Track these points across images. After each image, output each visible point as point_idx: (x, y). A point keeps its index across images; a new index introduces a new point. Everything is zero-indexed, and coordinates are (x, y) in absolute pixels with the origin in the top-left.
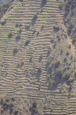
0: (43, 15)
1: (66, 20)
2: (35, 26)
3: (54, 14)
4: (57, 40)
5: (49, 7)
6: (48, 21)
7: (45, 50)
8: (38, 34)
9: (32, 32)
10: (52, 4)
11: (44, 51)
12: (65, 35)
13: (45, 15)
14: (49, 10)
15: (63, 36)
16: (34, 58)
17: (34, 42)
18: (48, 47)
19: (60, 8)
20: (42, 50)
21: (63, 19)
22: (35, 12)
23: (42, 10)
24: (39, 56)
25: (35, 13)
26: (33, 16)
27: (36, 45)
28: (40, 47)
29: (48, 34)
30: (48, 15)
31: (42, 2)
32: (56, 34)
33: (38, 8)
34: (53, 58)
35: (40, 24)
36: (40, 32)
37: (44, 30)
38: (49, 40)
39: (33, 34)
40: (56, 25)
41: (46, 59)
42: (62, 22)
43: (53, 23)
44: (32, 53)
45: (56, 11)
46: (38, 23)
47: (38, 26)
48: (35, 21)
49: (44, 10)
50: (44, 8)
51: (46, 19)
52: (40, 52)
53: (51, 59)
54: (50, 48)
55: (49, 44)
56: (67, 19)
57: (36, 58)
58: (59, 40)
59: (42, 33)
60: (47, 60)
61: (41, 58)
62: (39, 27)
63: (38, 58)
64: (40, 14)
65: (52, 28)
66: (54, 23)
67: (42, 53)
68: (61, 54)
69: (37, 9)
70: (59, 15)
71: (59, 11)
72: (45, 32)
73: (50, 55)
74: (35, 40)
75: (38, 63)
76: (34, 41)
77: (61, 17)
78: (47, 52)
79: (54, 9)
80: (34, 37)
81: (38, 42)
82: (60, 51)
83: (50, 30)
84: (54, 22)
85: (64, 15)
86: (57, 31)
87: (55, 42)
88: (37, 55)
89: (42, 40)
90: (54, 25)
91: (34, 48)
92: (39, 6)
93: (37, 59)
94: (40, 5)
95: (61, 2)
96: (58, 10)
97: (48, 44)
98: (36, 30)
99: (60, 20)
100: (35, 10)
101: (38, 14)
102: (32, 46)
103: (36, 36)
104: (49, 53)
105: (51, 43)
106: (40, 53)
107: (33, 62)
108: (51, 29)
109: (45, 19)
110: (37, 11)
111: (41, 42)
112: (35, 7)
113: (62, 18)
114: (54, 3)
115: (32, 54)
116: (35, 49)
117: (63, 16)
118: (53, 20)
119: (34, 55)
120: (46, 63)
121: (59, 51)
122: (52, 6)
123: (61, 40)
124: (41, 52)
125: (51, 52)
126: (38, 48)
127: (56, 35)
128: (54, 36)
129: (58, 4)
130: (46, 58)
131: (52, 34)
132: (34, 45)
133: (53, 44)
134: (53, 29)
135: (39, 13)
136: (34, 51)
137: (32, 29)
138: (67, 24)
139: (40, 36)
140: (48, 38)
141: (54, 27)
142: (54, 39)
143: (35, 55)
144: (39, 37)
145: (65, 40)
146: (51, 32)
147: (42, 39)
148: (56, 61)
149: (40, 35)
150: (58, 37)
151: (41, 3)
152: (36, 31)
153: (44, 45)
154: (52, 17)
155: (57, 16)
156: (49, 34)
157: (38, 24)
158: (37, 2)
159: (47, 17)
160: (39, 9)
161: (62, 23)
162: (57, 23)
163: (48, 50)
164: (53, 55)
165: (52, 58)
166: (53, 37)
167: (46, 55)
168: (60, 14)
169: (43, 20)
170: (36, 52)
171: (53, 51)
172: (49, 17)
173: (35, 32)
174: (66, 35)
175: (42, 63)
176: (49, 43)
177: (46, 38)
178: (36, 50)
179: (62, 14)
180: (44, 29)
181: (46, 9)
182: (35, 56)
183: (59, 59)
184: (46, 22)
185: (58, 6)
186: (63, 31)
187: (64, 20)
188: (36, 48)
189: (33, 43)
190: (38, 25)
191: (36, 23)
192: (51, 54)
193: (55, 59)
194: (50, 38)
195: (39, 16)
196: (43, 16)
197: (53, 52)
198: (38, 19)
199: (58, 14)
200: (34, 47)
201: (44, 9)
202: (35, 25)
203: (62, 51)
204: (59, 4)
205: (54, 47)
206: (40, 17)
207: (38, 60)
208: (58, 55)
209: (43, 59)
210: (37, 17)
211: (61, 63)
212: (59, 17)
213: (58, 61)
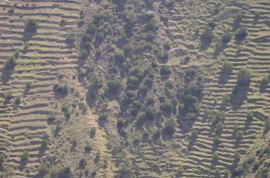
0: (29, 58)
1: (84, 71)
2: (9, 85)
3: (55, 55)
4: (63, 116)
5: (43, 40)
6: (40, 74)
7: (35, 139)
8: (18, 102)
9: (4, 100)
10: (51, 34)
11: (33, 143)
12: (81, 106)
13: (35, 58)
14: (42, 46)
15: (77, 107)
16: (9, 161)
17: (8, 123)
18: (40, 133)
19: (70, 42)
20: (28, 141)
21: (75, 68)
22: (9, 51)
23: (26, 48)
24: (20, 156)
25: (11, 54)
26: (4, 60)
27: (12, 130)
28: (22, 134)
29: (42, 102)
30: (41, 58)
31: (26, 30)
32: (61, 102)
33: (18, 42)
34: (54, 159)
35: (21, 81)
36: (22, 99)
37: (32, 93)
38: (45, 116)
39: (5, 103)
40: (61, 82)
41: (37, 161)
42: (73, 74)
43: (52, 76)
44: (5, 149)
45: (59, 50)
46: (17, 77)
47: (16, 86)
48: (10, 72)
49: (30, 48)
50: (31, 42)
51: (36, 67)
52: (21, 145)
53: (49, 163)
54: (46, 137)
55: (45, 128)
56: (85, 68)
57: (14, 161)
58: (68, 116)
59: (27, 100)
60: (38, 164)
61: (24, 160)
62: (19, 86)
63: (18, 159)
64: (23, 58)
65: (51, 88)
66: (55, 77)
67: (27, 147)
68: (71, 151)
69: (15, 44)
70: (66, 58)
71: (67, 50)
72: (34, 99)
73: (47, 152)
74: (11, 117)
75: (18, 171)
76: (8, 121)
77: (70, 63)
78: (40, 145)
79: (55, 44)
80: (9, 110)
81: (17, 122)
82: (71, 143)
83: (46, 94)
84: (56, 74)
85: (79, 58)
86: (63, 97)
87: (58, 122)
88: (15, 154)
89: (28, 117)
90: (56, 82)
91: (7, 137)
92: (19, 39)
93: (16, 162)
94: (21, 36)
95: (70, 28)
96: (65, 48)
97: (41, 128)
98: (13, 95)
99: (68, 70)
100: (10, 48)
101: (17, 56)
102: (4, 132)
103: (11, 108)
104: (44, 147)
105: (49, 124)
106: (23, 148)
107: (5, 170)
108: (48, 91)
109: (33, 67)
110: (15, 50)
111: (24, 121)
112: (9, 41)
113: (73, 65)
114: (55, 31)
115: (4, 152)
116: (10, 138)
117: (77, 60)
118: (52, 70)
119: (7, 154)
120: (37, 172)
121: (68, 143)
122: (51, 37)
123: (72, 116)
124: (26, 145)
125: (48, 146)
126: (19, 137)
127: (60, 105)
128: (55, 107)
129: (63, 33)
130: (36, 159)
131: (51, 103)
132: (7, 129)
133: (54, 127)
134: (52, 92)
135: (20, 54)
136: (9, 145)
137: (4, 92)
138: (85, 78)
139: (23, 108)
140: (42, 112)
141: (56, 86)
142: (55, 113)
143: (11, 154)
144: (21, 111)
145: (81, 116)
146: (49, 99)
147: (26, 114)
148: (60, 165)
149: (22, 105)
150: (64, 110)
151: (23, 30)
152: (13, 97)
153: (31, 128)
154: (51, 63)
155: (61, 60)
156: (45, 102)
157: (16, 80)
158: (13, 30)
159: (38, 64)
160: (20, 44)
161: (74, 77)
162: (61, 76)
163: (41, 140)
164: (53, 153)
165: (52, 160)
166: (53, 110)
167: (37, 152)
168: (68, 55)
169: (29, 71)
170: (14, 146)
171: (53, 142)
172: (43, 64)
173: (9, 98)
174: (83, 104)
175: (28, 172)
176: (45, 123)
177: (36, 112)
178: (14, 141)
179: (75, 57)
180: (31, 90)
181: (36, 44)
182: (11, 156)
183: (68, 162)
184: (37, 74)
185: (65, 39)
186: (77, 95)
187: (79, 71)
188: (13, 136)
189: (7, 126)
190: (17, 83)
191: (12, 79)
192: (48, 149)
193: (59, 161)
194: (47, 113)
195: (19, 60)
196: (29, 61)
197: (53, 145)
198: (17, 68)
199: (63, 55)
200: (9, 135)
201: (31, 45)
202: (10, 82)
203: (75, 144)
204: (66, 33)
205: (56, 133)
206: (22, 64)
207: (19, 165)
208: (66, 151)
209: (31, 162)
210: (15, 65)
211: (72, 170)
212: (68, 63)
213: (65, 166)
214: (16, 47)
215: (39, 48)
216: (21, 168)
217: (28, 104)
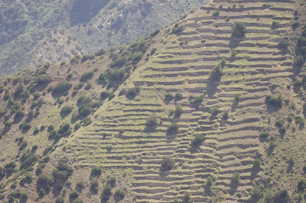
0: (237, 67)
1: (300, 79)
2: (215, 98)
3: (267, 63)
4: (277, 132)
5: (252, 45)
6: (251, 84)
7: (246, 159)
8: (226, 117)
9: (210, 115)
10: (261, 38)
11: (244, 163)
12: (298, 120)
13: (244, 67)
14: (252, 53)
15: (293, 122)
16: (218, 184)
17: (215, 141)
18: (252, 152)
19: (283, 47)
20: (238, 161)
21: (290, 76)
22: (215, 59)
23: (233, 55)
24: (230, 179)
25: (216, 63)
26: (209, 70)
27: (220, 148)
28: (232, 153)
29: (253, 117)
30: (250, 66)
31: (234, 34)
32: (274, 116)
33: (224, 49)
34: (269, 182)
35: (229, 93)
36: (230, 114)
37: (241, 107)
38: (256, 133)
39: (211, 118)
40: (273, 93)
41: (249, 184)
42: (288, 84)
43: (263, 87)
44: (213, 171)
45: (271, 56)
46: (224, 89)
47: (223, 98)
48: (216, 83)
49: (238, 55)
50: (239, 48)
51: (245, 77)
52: (231, 166)
53: (262, 185)
54: (259, 156)
55: (257, 145)
56: (301, 76)
57: (223, 183)
58: (283, 132)
59: (236, 115)
60: (251, 187)
61: (235, 183)
62: (226, 99)
63: (228, 182)
64: (230, 66)
65: (262, 100)
66: (267, 87)
67: (238, 168)
68: (288, 171)
69: (222, 52)
70: (279, 66)
71: (280, 56)
72: (244, 113)
73: (260, 173)
74: (218, 134)
75: (228, 196)
76: (216, 139)
77: (284, 71)
78: (252, 166)
79: (266, 50)
80: (216, 126)
81: (226, 140)
82: (287, 162)
83: (257, 108)
84: (268, 84)
85: (295, 65)
86: (276, 110)
87: (272, 138)
88: (224, 176)
89: (237, 134)
90: (269, 93)
91: (215, 157)
92: (225, 46)
93: (226, 185)
94: (227, 42)
95: (283, 31)
96: (277, 54)
97: (253, 146)
98: (220, 109)
99: (282, 79)
100: (215, 56)
101: (223, 65)
102: (211, 151)
103: (218, 124)
104: (256, 168)
105: (261, 141)
106: (232, 169)
107: (214, 195)
108: (260, 104)
109: (242, 77)
110: (221, 58)
111: (233, 139)
112: (214, 48)
113: (288, 74)
114: (266, 35)
115: (211, 174)
116: (218, 158)
117: (291, 67)
118: (263, 80)
119: (215, 176)
120: (249, 197)
121: (283, 163)
122: (261, 42)
123: (288, 132)
124: (236, 165)
125: (261, 167)
126: (228, 157)
127: (273, 120)
128: (268, 122)
129: (275, 36)
130: (248, 181)
131: (263, 118)
132: (215, 148)
133: (268, 145)
134: (264, 105)
135: (227, 62)
136: (217, 165)
137: (209, 106)
138: (302, 88)
139: (231, 124)
140: (253, 128)
141: (268, 98)
142: (269, 129)
143: (220, 176)
144: (229, 128)
145: (297, 131)
146: (261, 113)
147: (236, 130)
148: (275, 188)
149: (230, 120)
150: (278, 125)
151: (229, 36)
152: (220, 112)
153: (241, 146)
154: (262, 71)
155: (273, 68)
156: (255, 117)
157: (223, 92)
158: (218, 35)
159: (247, 73)
160: (226, 52)
161: (289, 88)
162: (274, 87)
163: (253, 160)
164: (267, 174)
165: (266, 183)
166: (266, 126)
167: (249, 174)
168: (282, 62)
169: (237, 82)
170: (223, 167)
171: (267, 162)
172: (253, 73)
173: (216, 113)
174: (299, 118)
175: (239, 196)
176: (257, 141)
177: (246, 128)
178: (222, 161)
179: (289, 64)
180: (240, 103)
181: (245, 51)
182: (220, 178)
183: (285, 185)
184: (246, 85)
185: (277, 44)
186: (293, 108)
187: (294, 80)
188: (221, 156)
189: (214, 144)
190: (224, 96)
191: (219, 91)
192: (261, 170)
193: (274, 183)
194: (259, 129)
195: (226, 70)
196: (237, 70)
197: (266, 166)
198: (224, 79)
199: (276, 63)
200: (216, 155)
201: (238, 51)
202: (216, 95)
203: (291, 163)
204: (278, 36)
205: (270, 151)
206: (229, 74)
207: (229, 188)
208: (282, 172)
209: (242, 185)
210: (222, 75)
211: (290, 193)
212: (281, 71)
213: (281, 189)
214: (221, 55)
215: (248, 55)
216: (231, 192)
217: (238, 119)
